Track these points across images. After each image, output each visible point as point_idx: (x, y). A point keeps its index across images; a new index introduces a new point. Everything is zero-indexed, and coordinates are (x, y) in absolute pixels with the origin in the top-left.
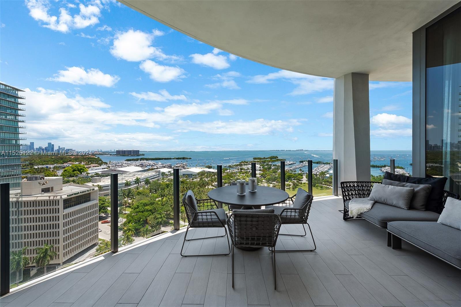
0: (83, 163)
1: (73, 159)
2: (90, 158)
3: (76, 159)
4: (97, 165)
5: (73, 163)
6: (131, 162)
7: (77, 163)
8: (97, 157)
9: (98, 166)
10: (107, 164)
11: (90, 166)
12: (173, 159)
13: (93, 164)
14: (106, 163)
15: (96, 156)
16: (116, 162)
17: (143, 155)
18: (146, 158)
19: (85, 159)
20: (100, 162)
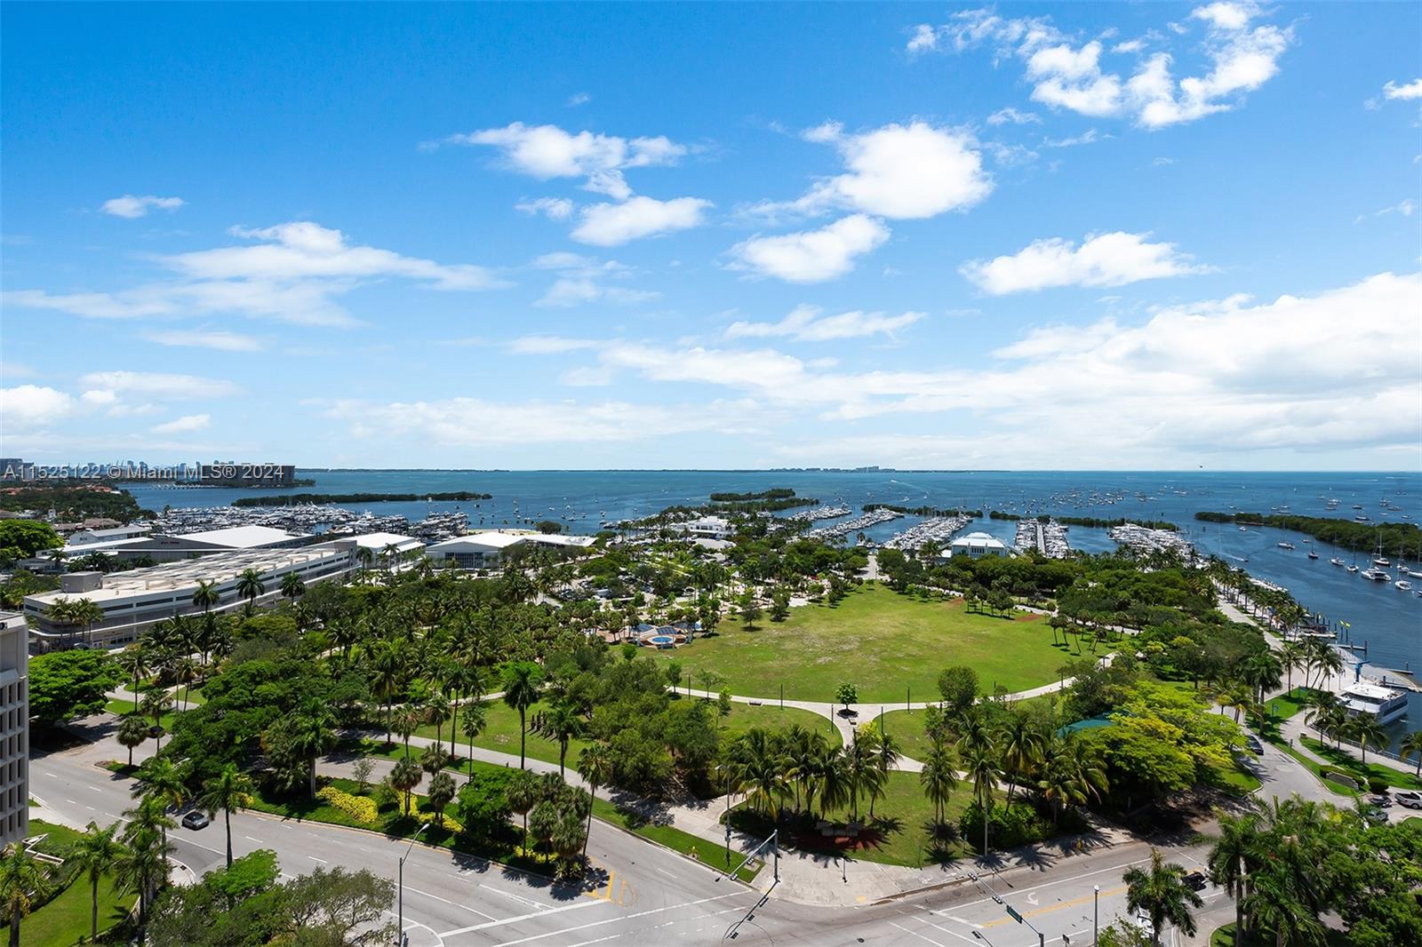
0: (52, 515)
1: (18, 497)
2: (90, 495)
3: (25, 501)
4: (113, 521)
5: (8, 513)
6: (257, 512)
7: (28, 513)
8: (117, 492)
9: (116, 526)
10: (155, 517)
11: (79, 525)
12: (425, 498)
13: (94, 517)
14: (151, 515)
15: (117, 489)
16: (195, 510)
17: (310, 483)
18: (316, 496)
19: (68, 497)
20: (128, 509)
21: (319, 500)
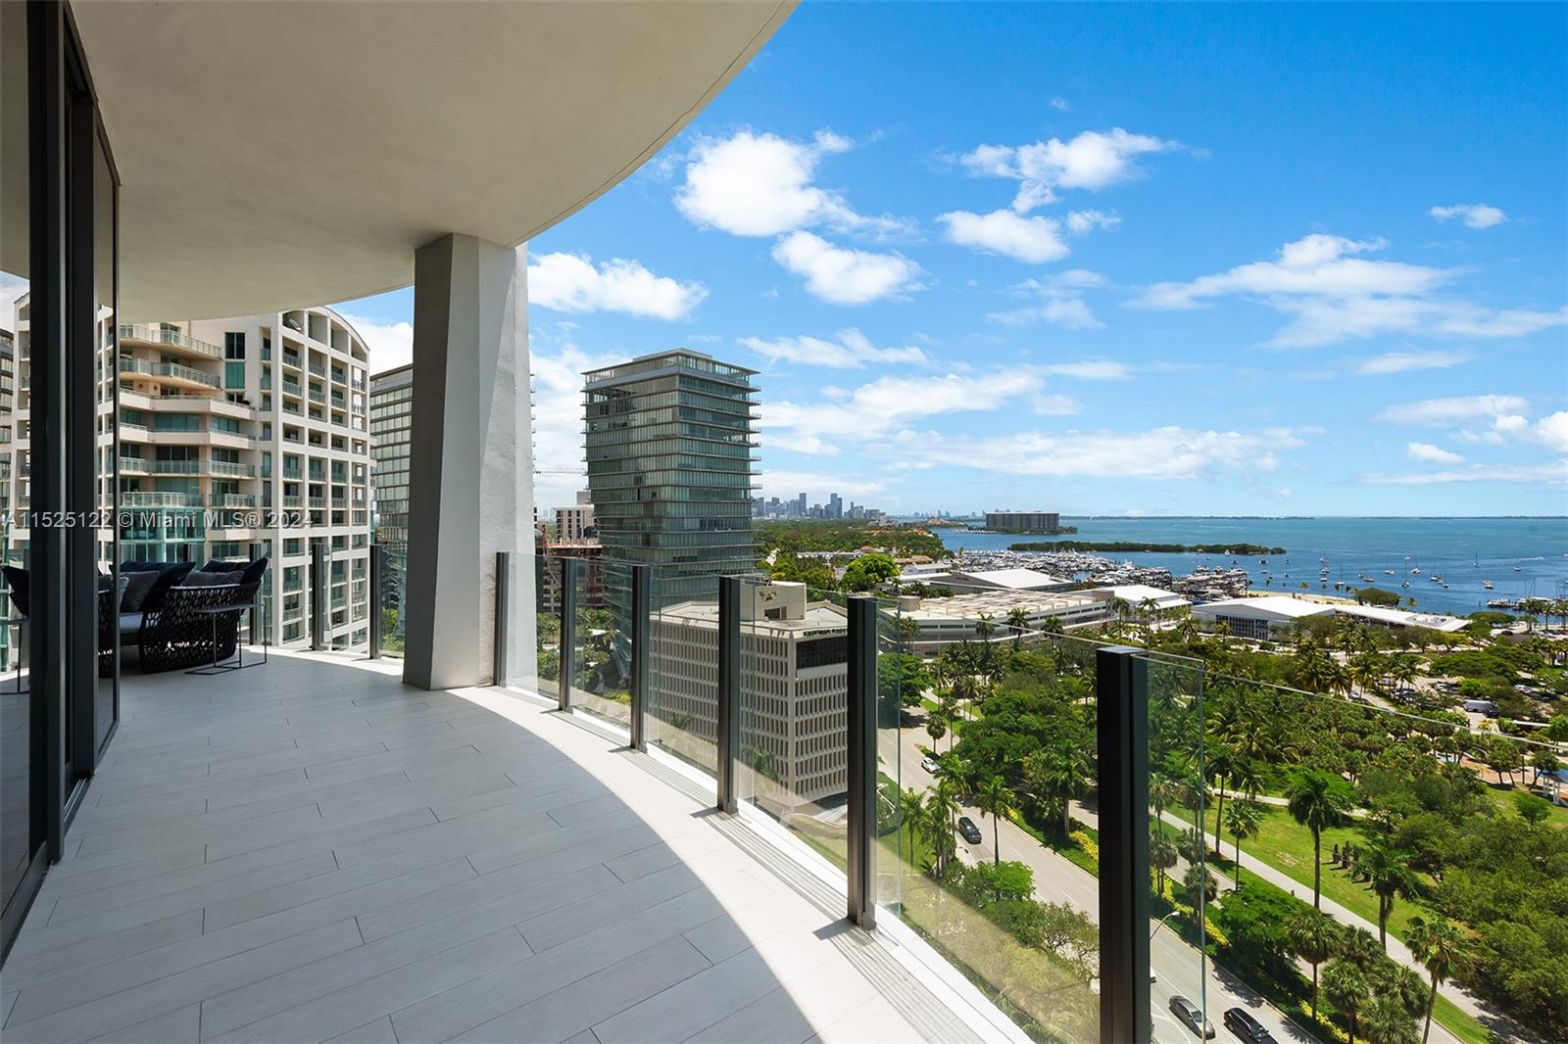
0: (894, 551)
1: (877, 538)
2: (915, 538)
3: (882, 540)
4: (928, 559)
5: (872, 549)
6: (1026, 557)
7: (882, 549)
8: (931, 535)
9: (930, 562)
10: (954, 557)
11: (908, 560)
13: (917, 554)
14: (951, 555)
15: (930, 533)
16: (980, 552)
17: (1073, 530)
18: (1078, 543)
19: (903, 538)
20: (937, 549)
21: (1081, 548)
